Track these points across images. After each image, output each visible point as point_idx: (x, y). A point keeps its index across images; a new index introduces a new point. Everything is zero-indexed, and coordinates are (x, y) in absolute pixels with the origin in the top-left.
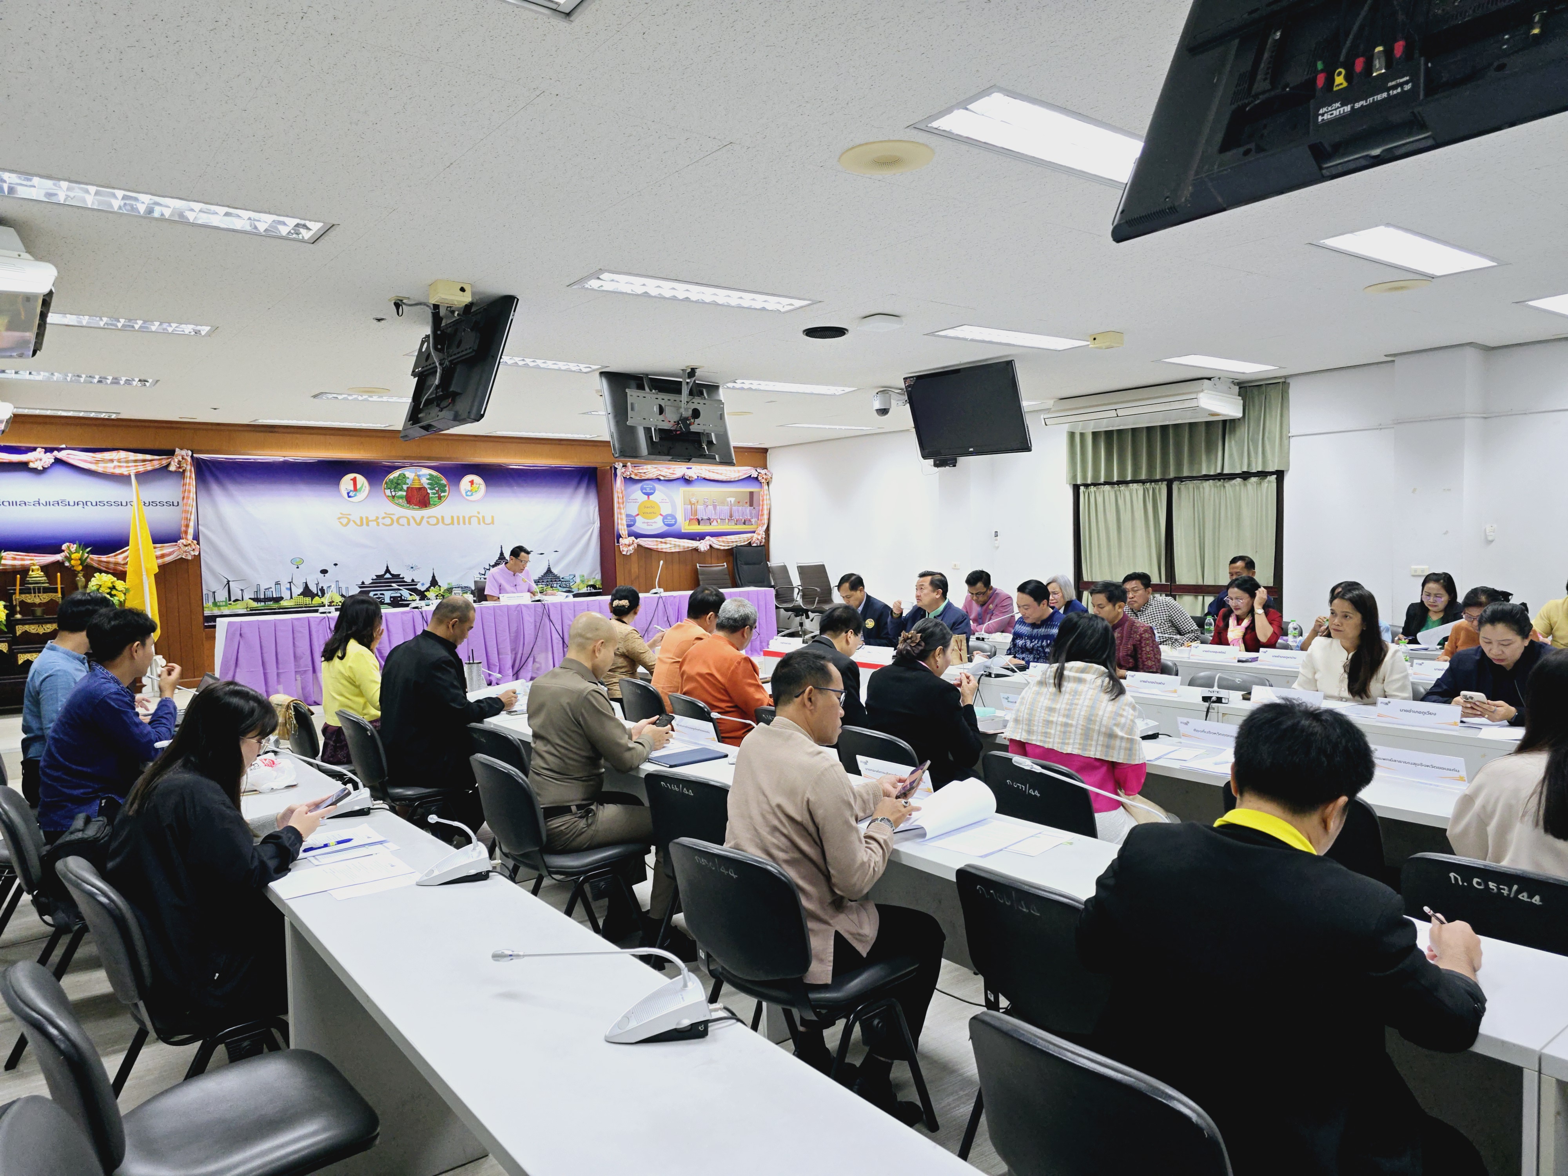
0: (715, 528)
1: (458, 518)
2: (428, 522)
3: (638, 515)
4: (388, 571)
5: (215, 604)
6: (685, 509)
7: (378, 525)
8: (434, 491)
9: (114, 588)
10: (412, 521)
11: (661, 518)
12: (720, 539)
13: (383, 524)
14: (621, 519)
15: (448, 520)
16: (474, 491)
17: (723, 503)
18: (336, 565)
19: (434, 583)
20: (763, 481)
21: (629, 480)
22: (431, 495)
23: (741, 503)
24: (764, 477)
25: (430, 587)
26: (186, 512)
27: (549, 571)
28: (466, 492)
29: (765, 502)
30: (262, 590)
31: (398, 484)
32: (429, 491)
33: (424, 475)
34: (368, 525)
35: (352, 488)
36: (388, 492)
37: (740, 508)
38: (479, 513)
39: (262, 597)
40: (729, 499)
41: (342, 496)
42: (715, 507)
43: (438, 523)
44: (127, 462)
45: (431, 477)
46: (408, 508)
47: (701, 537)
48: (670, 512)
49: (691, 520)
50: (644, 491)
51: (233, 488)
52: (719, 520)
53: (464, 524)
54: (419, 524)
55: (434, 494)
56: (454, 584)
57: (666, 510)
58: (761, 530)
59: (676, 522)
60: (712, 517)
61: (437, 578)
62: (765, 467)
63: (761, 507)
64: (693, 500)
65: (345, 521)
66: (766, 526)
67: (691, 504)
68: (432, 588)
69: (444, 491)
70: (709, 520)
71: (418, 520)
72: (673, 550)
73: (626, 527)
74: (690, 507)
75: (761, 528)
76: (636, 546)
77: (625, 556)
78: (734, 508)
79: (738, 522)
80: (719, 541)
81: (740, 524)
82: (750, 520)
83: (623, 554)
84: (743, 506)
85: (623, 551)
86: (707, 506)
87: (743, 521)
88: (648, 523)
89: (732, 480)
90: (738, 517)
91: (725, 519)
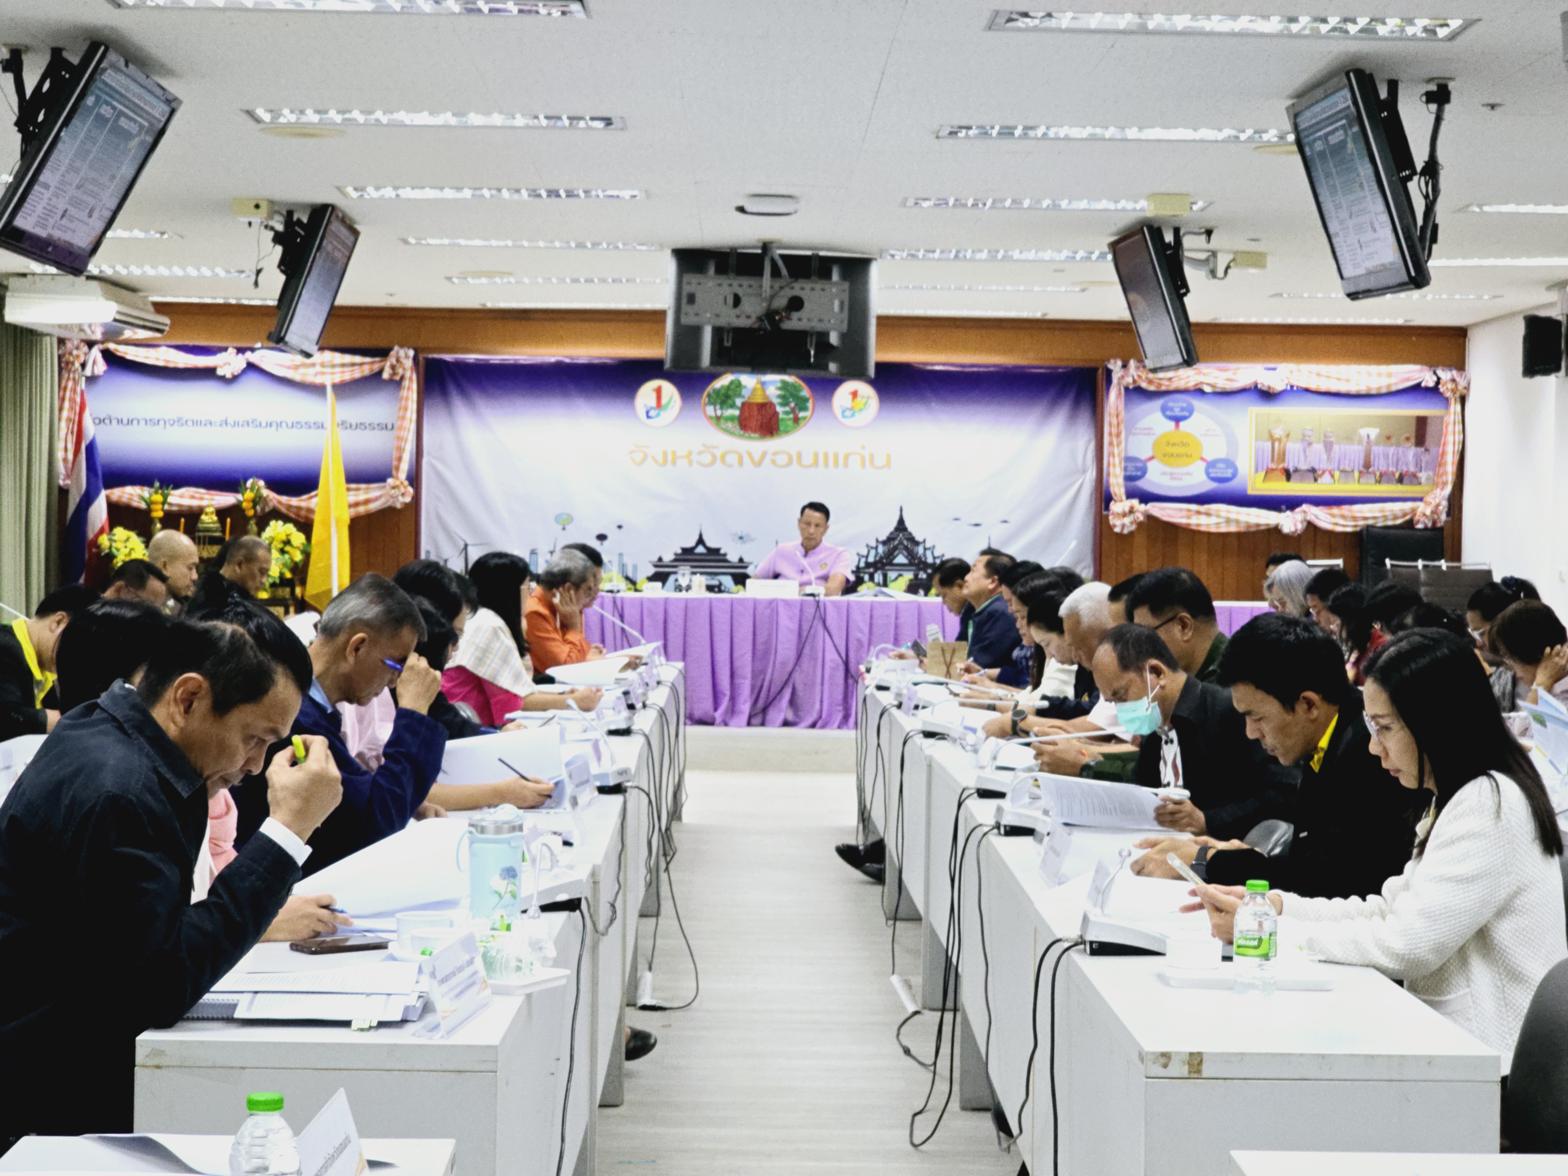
0: (1324, 487)
1: (826, 456)
2: (774, 462)
3: (1152, 458)
4: (701, 541)
6: (1257, 451)
7: (690, 463)
8: (787, 409)
10: (746, 459)
11: (1203, 465)
12: (1335, 510)
13: (699, 463)
14: (1114, 465)
15: (808, 460)
16: (857, 409)
17: (1349, 438)
18: (620, 527)
20: (1448, 394)
21: (1136, 393)
22: (781, 416)
23: (1393, 440)
24: (1454, 386)
26: (399, 438)
28: (843, 412)
29: (1450, 439)
32: (779, 409)
33: (772, 382)
34: (674, 463)
35: (653, 402)
36: (710, 410)
37: (1392, 450)
38: (863, 448)
40: (1364, 432)
41: (636, 416)
42: (1328, 446)
43: (790, 463)
46: (740, 436)
47: (1290, 503)
48: (1222, 455)
49: (1269, 472)
50: (1169, 413)
52: (1337, 474)
53: (836, 465)
54: (758, 464)
55: (787, 413)
57: (1215, 450)
58: (1440, 496)
59: (1234, 475)
60: (1321, 464)
62: (1460, 365)
63: (1442, 449)
64: (1278, 433)
65: (639, 457)
66: (1448, 489)
67: (1273, 440)
69: (805, 409)
70: (1313, 473)
71: (757, 458)
72: (1223, 529)
73: (1121, 480)
74: (1269, 444)
75: (1438, 490)
76: (1141, 518)
77: (1120, 536)
78: (1377, 450)
79: (1384, 478)
80: (1333, 516)
81: (1389, 482)
82: (1414, 476)
83: (1117, 534)
84: (1398, 445)
85: (1115, 526)
86: (1310, 444)
87: (1397, 475)
88: (1172, 474)
89: (1374, 392)
90: (1383, 469)
91: (1353, 471)
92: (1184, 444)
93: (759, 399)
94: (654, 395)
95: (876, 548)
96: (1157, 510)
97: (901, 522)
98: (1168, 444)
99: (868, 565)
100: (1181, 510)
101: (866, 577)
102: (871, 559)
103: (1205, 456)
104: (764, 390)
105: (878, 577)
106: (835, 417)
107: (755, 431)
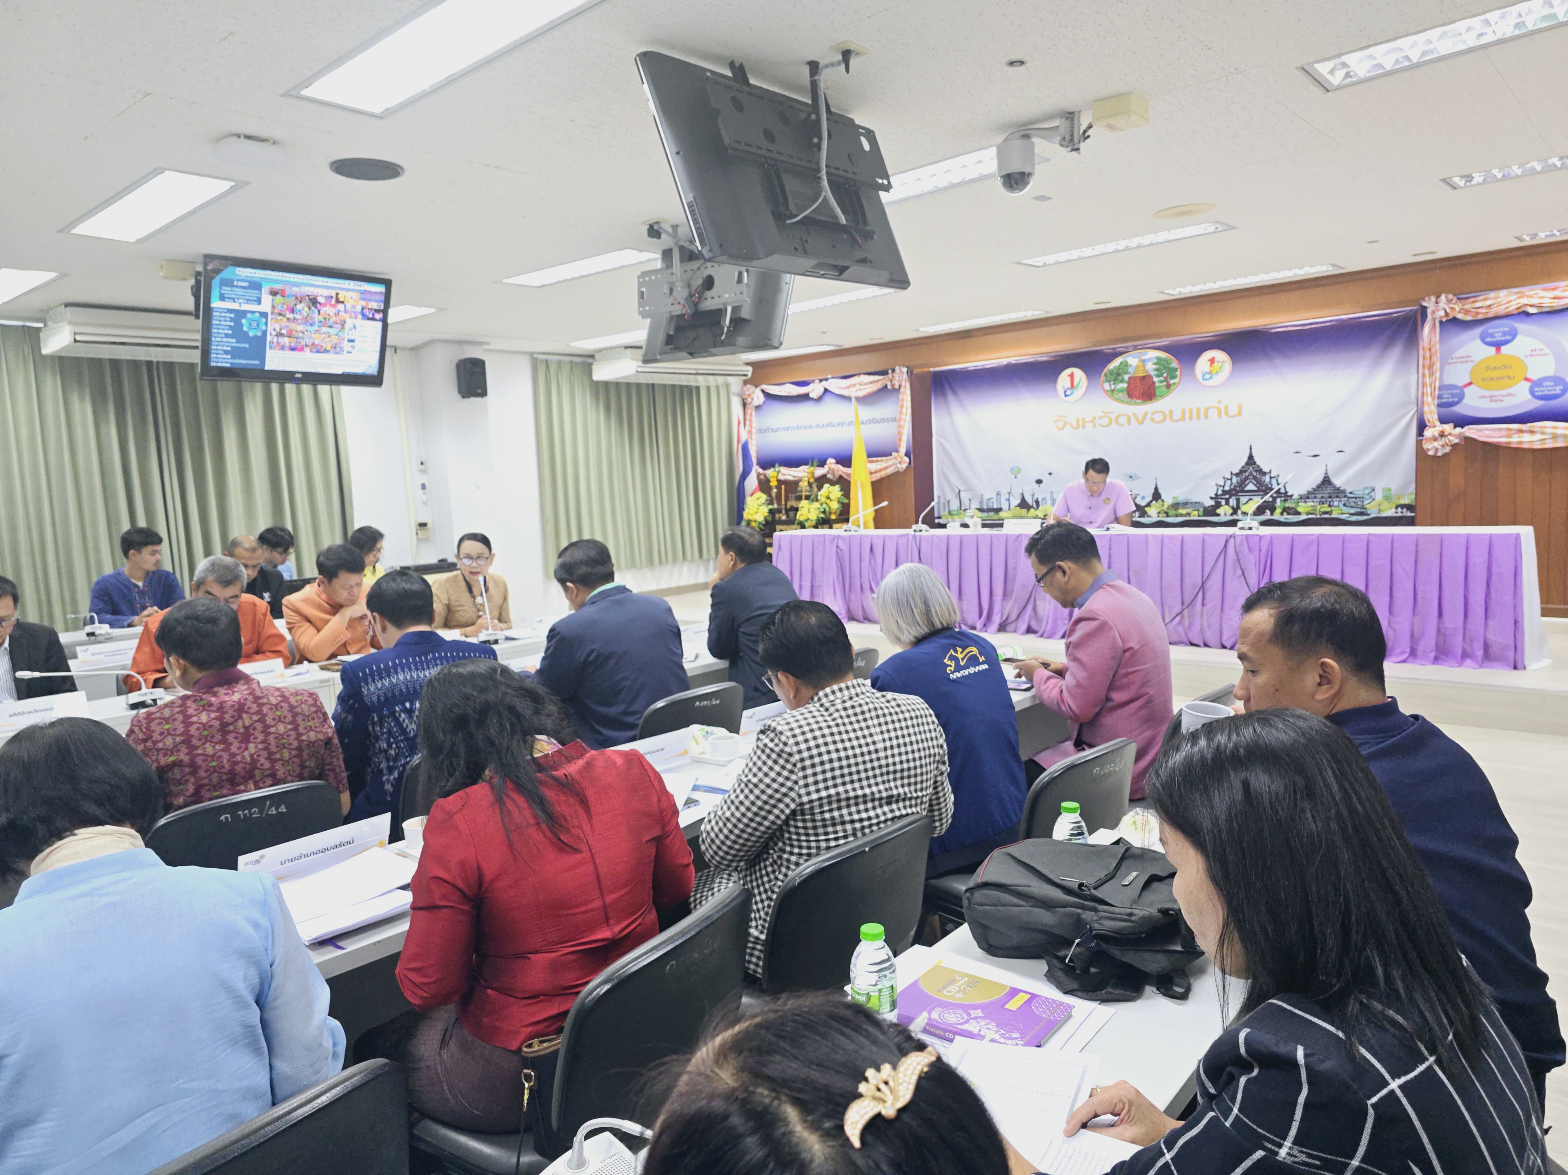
1: (1191, 411)
2: (1152, 419)
3: (1470, 384)
5: (950, 512)
7: (1094, 426)
8: (1162, 378)
9: (828, 497)
10: (1133, 420)
11: (1527, 385)
13: (1100, 425)
14: (1430, 394)
15: (1177, 415)
16: (1214, 372)
18: (1050, 474)
19: (1157, 496)
21: (1452, 324)
22: (1157, 384)
25: (1151, 501)
26: (902, 426)
27: (1326, 481)
28: (1203, 376)
30: (986, 501)
31: (1118, 375)
32: (1155, 379)
34: (1084, 427)
35: (1069, 386)
36: (1107, 386)
38: (1220, 402)
39: (986, 507)
41: (1058, 396)
43: (1164, 419)
45: (1159, 361)
46: (1128, 403)
48: (1550, 373)
50: (1488, 339)
51: (964, 398)
53: (1199, 418)
54: (1141, 423)
55: (1161, 382)
56: (1181, 498)
57: (1542, 369)
59: (1564, 391)
61: (1160, 491)
65: (1061, 424)
68: (1154, 502)
69: (1174, 377)
71: (1140, 417)
72: (1549, 445)
73: (1434, 408)
76: (1457, 440)
77: (1434, 458)
83: (1430, 456)
85: (1429, 450)
88: (1491, 397)
93: (1141, 374)
94: (1069, 378)
95: (1231, 479)
96: (1471, 431)
97: (1251, 457)
98: (1488, 368)
99: (1225, 493)
100: (1500, 429)
101: (1223, 502)
102: (1227, 488)
103: (1528, 376)
104: (1144, 366)
105: (1233, 502)
106: (1198, 380)
107: (1139, 398)
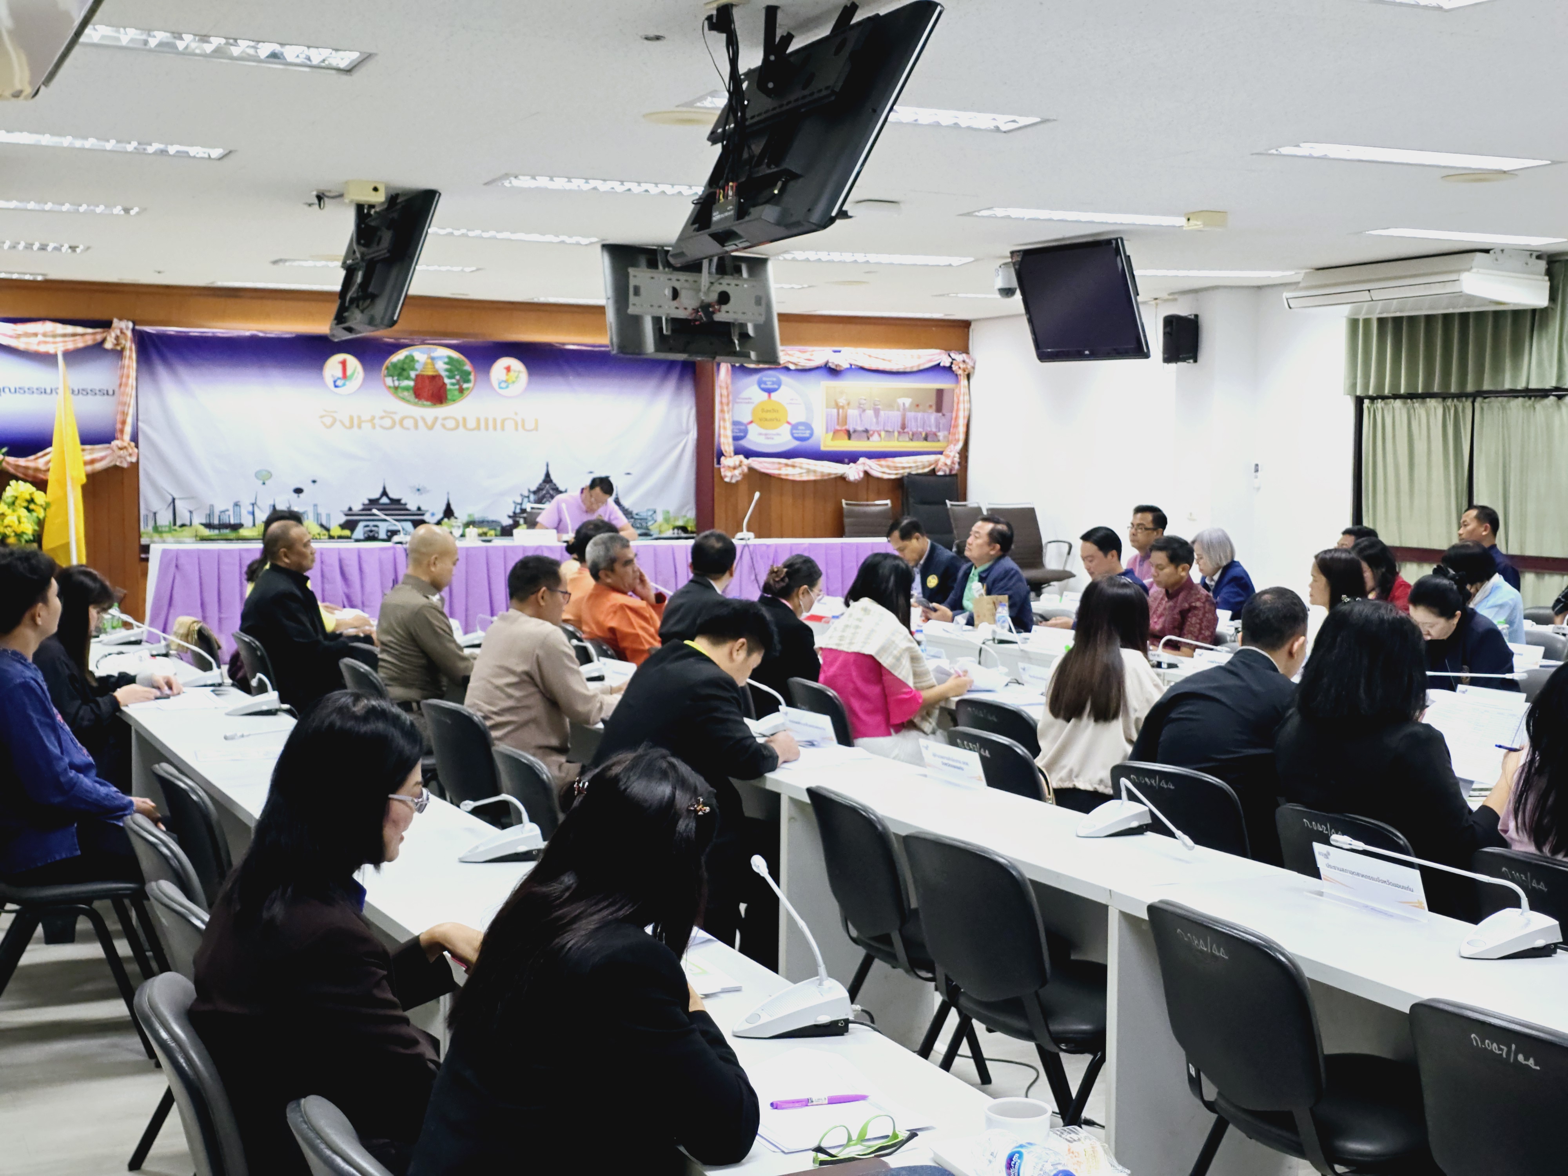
0: (875, 444)
1: (487, 420)
2: (443, 426)
3: (751, 422)
4: (384, 493)
5: (156, 529)
6: (827, 415)
7: (374, 427)
8: (454, 381)
9: (31, 501)
10: (421, 424)
11: (789, 427)
12: (883, 462)
13: (381, 427)
14: (727, 429)
15: (471, 424)
17: (890, 406)
18: (314, 482)
19: (449, 512)
20: (960, 372)
22: (449, 387)
23: (921, 407)
24: (962, 366)
25: (443, 518)
26: (122, 404)
28: (500, 383)
29: (961, 406)
30: (217, 513)
31: (403, 370)
32: (446, 381)
33: (440, 358)
34: (360, 427)
36: (389, 381)
37: (920, 415)
38: (516, 414)
39: (216, 522)
40: (901, 401)
41: (325, 385)
42: (877, 412)
43: (457, 427)
44: (54, 336)
45: (451, 361)
46: (415, 404)
47: (852, 458)
48: (802, 419)
49: (836, 432)
50: (763, 386)
51: (183, 371)
52: (883, 434)
53: (495, 429)
54: (431, 428)
55: (453, 384)
56: (477, 516)
57: (797, 415)
58: (954, 451)
59: (812, 434)
60: (872, 428)
61: (453, 507)
62: (964, 350)
63: (954, 415)
64: (842, 401)
65: (328, 421)
66: (960, 445)
67: (838, 406)
68: (446, 519)
69: (468, 381)
70: (867, 433)
71: (430, 422)
72: (805, 478)
73: (730, 440)
74: (835, 411)
75: (952, 446)
76: (746, 470)
77: (729, 484)
78: (910, 415)
79: (915, 437)
80: (881, 466)
81: (918, 440)
82: (935, 434)
83: (726, 483)
84: (924, 411)
85: (726, 476)
86: (864, 410)
87: (924, 435)
88: (766, 434)
89: (908, 370)
90: (914, 430)
91: (893, 432)
92: (774, 411)
93: (430, 373)
95: (529, 497)
96: (758, 464)
97: (548, 475)
98: (763, 410)
99: (522, 511)
100: (773, 463)
102: (525, 506)
103: (789, 420)
104: (433, 365)
107: (427, 400)
